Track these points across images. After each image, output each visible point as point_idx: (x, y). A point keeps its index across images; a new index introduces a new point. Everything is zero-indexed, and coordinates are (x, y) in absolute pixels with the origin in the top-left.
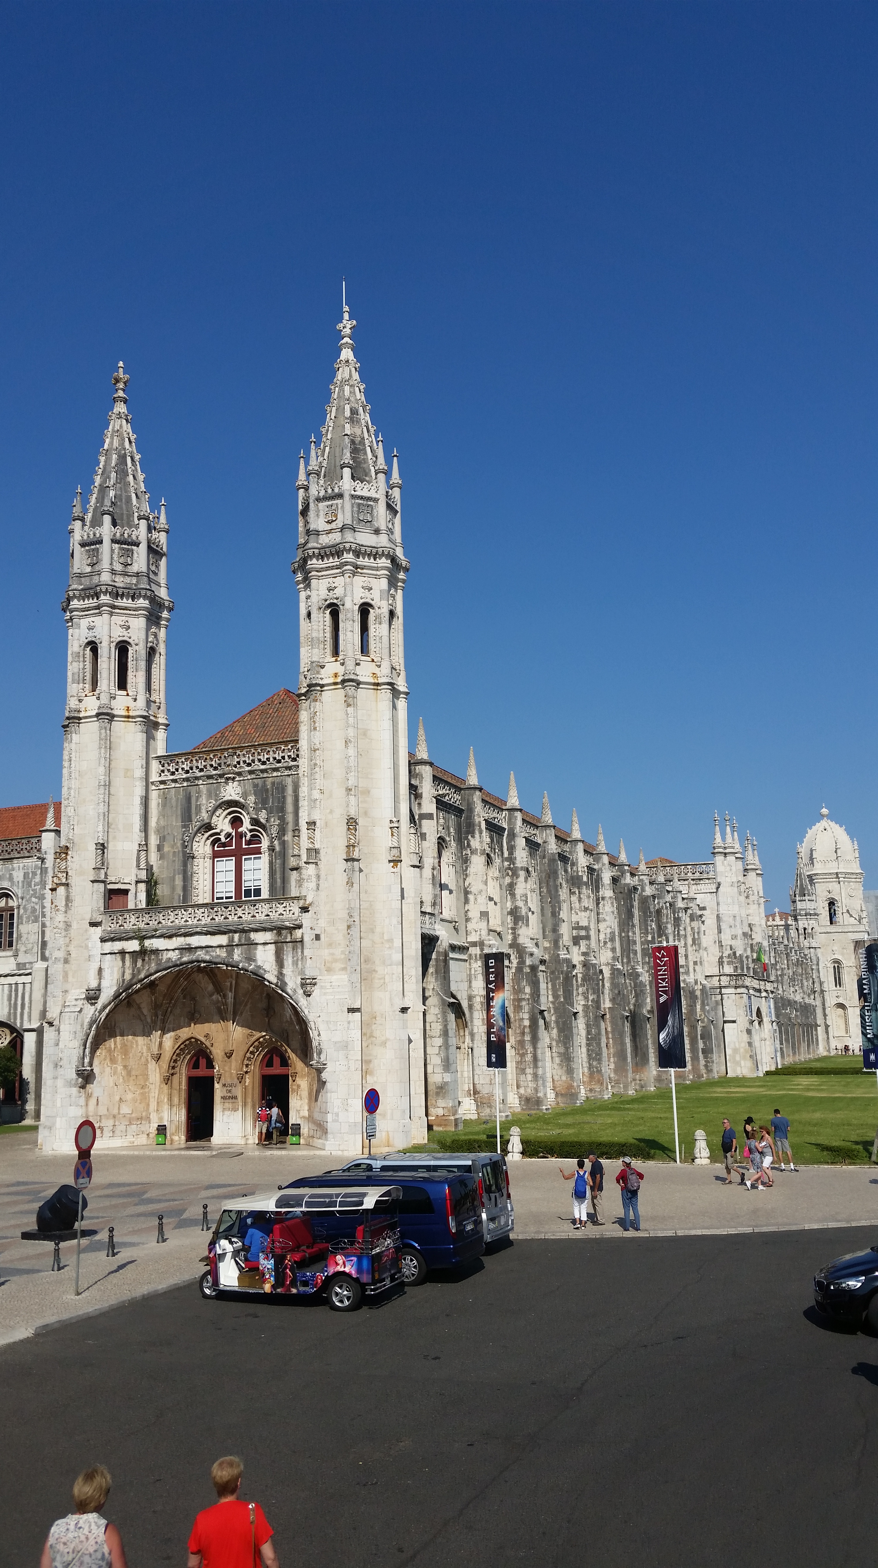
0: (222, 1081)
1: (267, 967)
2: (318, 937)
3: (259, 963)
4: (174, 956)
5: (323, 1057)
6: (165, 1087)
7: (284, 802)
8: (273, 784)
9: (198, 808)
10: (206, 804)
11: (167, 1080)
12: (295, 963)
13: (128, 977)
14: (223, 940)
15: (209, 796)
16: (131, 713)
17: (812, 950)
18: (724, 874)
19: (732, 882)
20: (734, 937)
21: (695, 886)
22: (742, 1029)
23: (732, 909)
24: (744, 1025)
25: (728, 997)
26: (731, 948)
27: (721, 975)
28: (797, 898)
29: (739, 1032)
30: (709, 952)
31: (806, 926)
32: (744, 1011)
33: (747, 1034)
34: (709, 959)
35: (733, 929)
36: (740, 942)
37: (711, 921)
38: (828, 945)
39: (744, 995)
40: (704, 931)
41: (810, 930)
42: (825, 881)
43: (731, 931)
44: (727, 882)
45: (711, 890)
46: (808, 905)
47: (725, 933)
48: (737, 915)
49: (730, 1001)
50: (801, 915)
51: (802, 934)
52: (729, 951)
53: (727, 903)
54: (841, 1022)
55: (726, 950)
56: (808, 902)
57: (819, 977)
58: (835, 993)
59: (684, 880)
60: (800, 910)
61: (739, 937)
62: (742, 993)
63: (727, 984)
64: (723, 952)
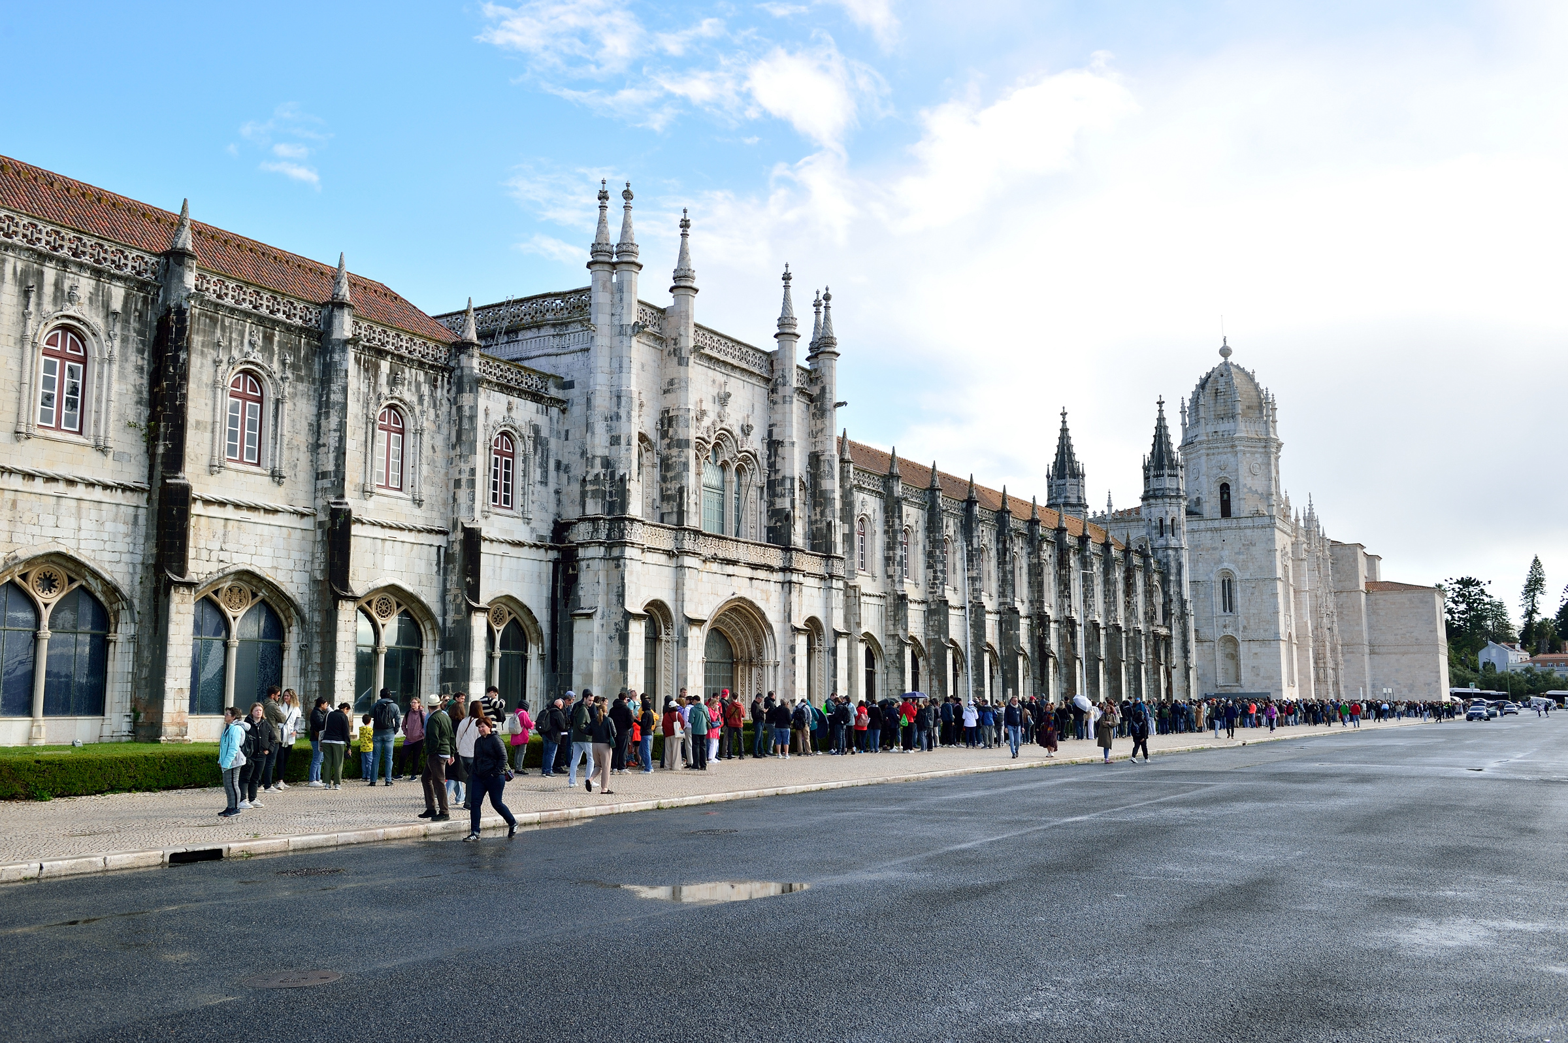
17: (1170, 552)
18: (608, 309)
19: (622, 326)
20: (615, 441)
21: (557, 339)
22: (613, 633)
23: (616, 383)
24: (616, 624)
25: (588, 566)
26: (607, 463)
27: (580, 520)
28: (1152, 473)
29: (605, 638)
30: (571, 474)
31: (1163, 515)
32: (619, 596)
33: (620, 643)
34: (570, 488)
35: (614, 423)
36: (623, 452)
37: (577, 411)
38: (1215, 549)
39: (622, 561)
40: (567, 431)
41: (1169, 522)
42: (1216, 451)
43: (610, 429)
44: (612, 325)
45: (585, 346)
46: (1168, 483)
47: (593, 433)
48: (623, 394)
49: (591, 573)
50: (1155, 497)
51: (1156, 528)
52: (598, 469)
53: (607, 369)
54: (1230, 664)
55: (592, 467)
56: (1167, 479)
57: (1180, 594)
58: (1221, 622)
59: (539, 327)
60: (1155, 490)
61: (623, 441)
62: (618, 559)
63: (587, 538)
64: (587, 472)
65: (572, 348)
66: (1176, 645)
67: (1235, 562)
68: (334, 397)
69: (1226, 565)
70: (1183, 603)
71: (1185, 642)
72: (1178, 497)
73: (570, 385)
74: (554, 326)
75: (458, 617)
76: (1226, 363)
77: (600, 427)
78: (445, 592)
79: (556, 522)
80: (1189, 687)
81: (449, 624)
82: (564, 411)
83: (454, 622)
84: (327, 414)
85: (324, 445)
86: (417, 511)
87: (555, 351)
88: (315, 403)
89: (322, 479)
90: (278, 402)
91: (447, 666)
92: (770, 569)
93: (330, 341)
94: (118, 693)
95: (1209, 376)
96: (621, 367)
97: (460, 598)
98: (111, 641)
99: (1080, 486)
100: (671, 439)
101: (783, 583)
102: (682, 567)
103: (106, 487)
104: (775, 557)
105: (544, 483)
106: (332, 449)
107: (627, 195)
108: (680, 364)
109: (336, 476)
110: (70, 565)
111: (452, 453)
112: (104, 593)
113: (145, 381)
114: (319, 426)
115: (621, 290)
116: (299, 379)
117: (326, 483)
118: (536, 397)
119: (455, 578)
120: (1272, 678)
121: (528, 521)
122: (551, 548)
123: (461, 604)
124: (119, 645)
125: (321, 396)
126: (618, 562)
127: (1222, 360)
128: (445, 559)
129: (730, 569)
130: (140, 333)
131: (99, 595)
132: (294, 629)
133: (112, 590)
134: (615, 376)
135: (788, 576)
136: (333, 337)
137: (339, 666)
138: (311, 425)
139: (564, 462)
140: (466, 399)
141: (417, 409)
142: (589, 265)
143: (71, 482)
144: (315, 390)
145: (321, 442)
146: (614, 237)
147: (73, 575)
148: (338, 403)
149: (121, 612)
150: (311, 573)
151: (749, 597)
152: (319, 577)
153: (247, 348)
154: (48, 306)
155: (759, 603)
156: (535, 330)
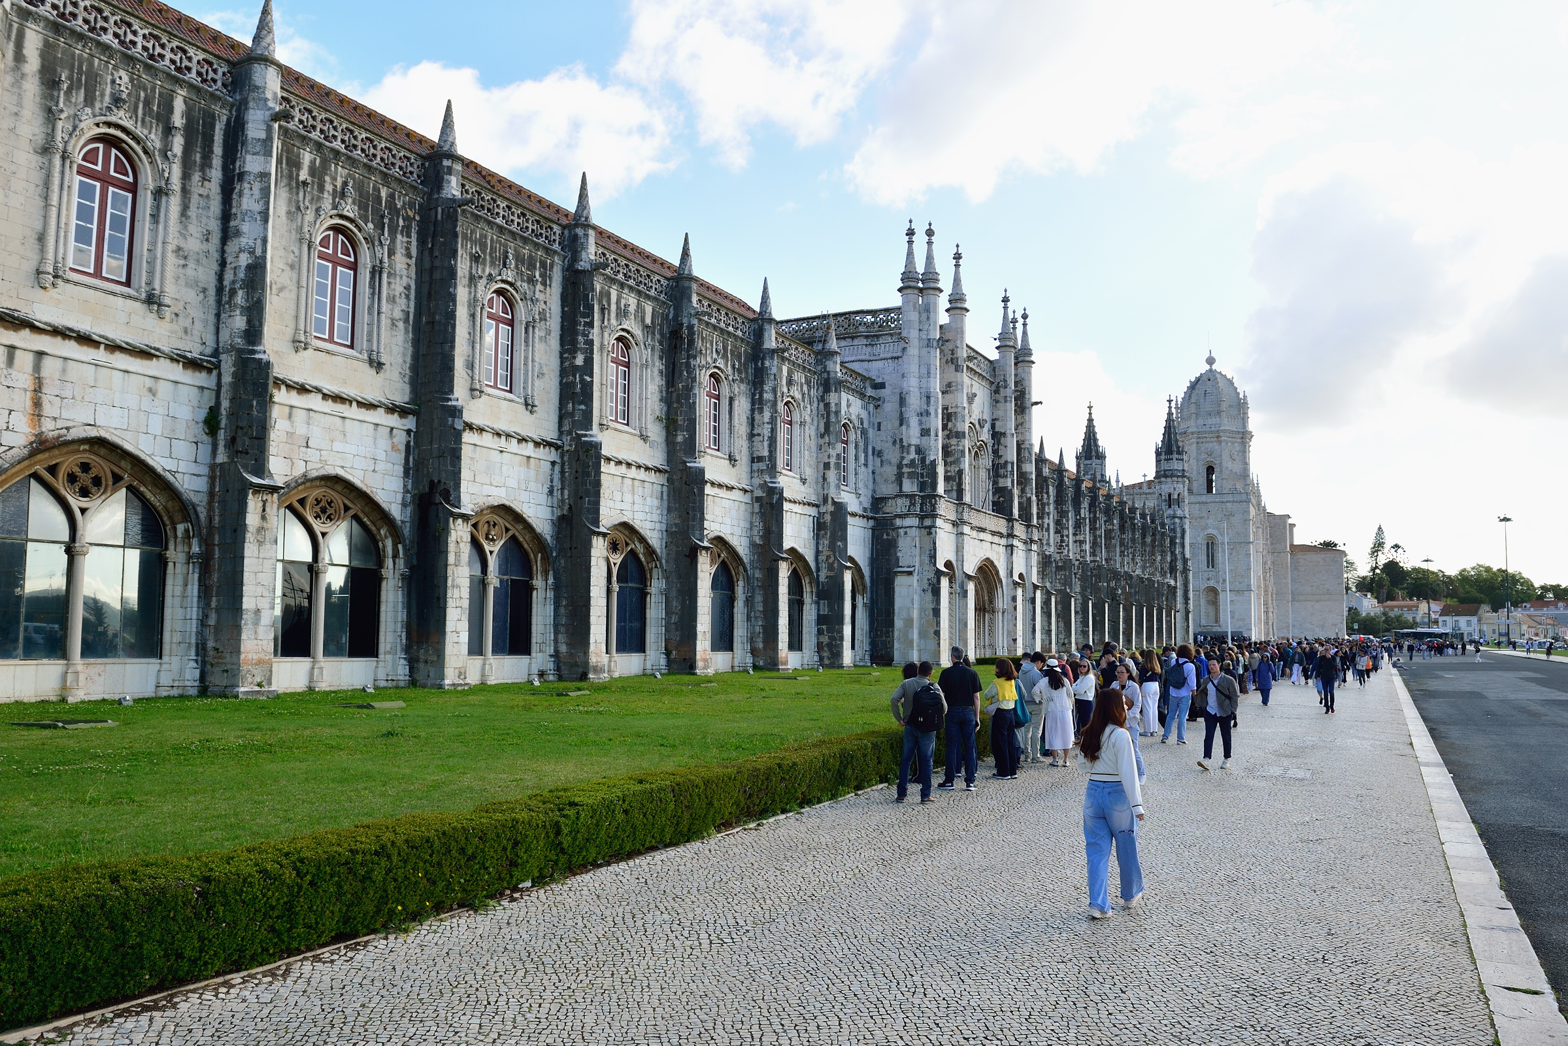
17: (1177, 520)
18: (917, 326)
19: (929, 340)
20: (925, 432)
21: (869, 349)
22: (926, 587)
23: (925, 386)
24: (929, 580)
25: (906, 533)
26: (919, 450)
27: (897, 496)
28: (1163, 457)
29: (919, 591)
30: (884, 458)
31: (1171, 491)
32: (931, 557)
33: (933, 595)
34: (883, 470)
35: (924, 419)
36: (932, 442)
37: (890, 407)
38: (1202, 518)
39: (933, 530)
40: (879, 424)
41: (1176, 497)
42: (1204, 440)
43: (921, 423)
44: (920, 339)
45: (895, 355)
46: (1176, 465)
47: (908, 426)
48: (932, 395)
49: (908, 539)
50: (1166, 476)
51: (1165, 501)
52: (913, 455)
53: (917, 375)
54: (1211, 609)
55: (908, 453)
56: (1176, 462)
57: (1183, 553)
58: (1206, 575)
59: (853, 338)
60: (1165, 471)
61: (932, 433)
62: (930, 527)
63: (905, 511)
64: (902, 458)
65: (882, 356)
66: (1179, 593)
67: (1217, 528)
68: (768, 396)
69: (1210, 531)
70: (1185, 561)
71: (1186, 592)
72: (1183, 476)
73: (882, 386)
74: (867, 337)
75: (832, 574)
76: (1211, 370)
77: (914, 422)
78: (818, 553)
79: (873, 497)
80: (1188, 626)
81: (822, 578)
82: (877, 407)
83: (827, 577)
84: (761, 411)
85: (759, 435)
86: (802, 488)
87: (867, 357)
88: (749, 400)
89: (758, 462)
90: (731, 400)
91: (821, 613)
92: (1001, 535)
93: (761, 350)
94: (654, 634)
95: (1198, 380)
96: (929, 373)
97: (833, 558)
98: (648, 593)
99: (1103, 465)
100: (950, 430)
101: (1007, 546)
102: (962, 534)
103: (647, 469)
104: (1001, 525)
105: (866, 465)
106: (766, 438)
107: (930, 233)
108: (957, 370)
109: (769, 460)
110: (627, 533)
111: (821, 441)
112: (644, 554)
113: (664, 383)
114: (753, 419)
115: (928, 310)
116: (742, 381)
117: (762, 466)
118: (862, 395)
119: (826, 542)
120: (1244, 620)
121: (858, 495)
122: (872, 518)
123: (833, 563)
124: (653, 596)
125: (753, 395)
126: (930, 530)
127: (1208, 367)
128: (819, 527)
129: (982, 535)
130: (661, 343)
131: (641, 556)
132: (741, 583)
133: (650, 551)
134: (924, 380)
135: (1010, 541)
136: (765, 346)
137: (781, 614)
138: (748, 418)
139: (878, 448)
140: (833, 398)
141: (802, 404)
142: (900, 290)
143: (629, 465)
144: (750, 390)
145: (755, 432)
146: (920, 268)
147: (628, 540)
148: (770, 401)
149: (655, 570)
150: (751, 537)
151: (991, 558)
152: (758, 541)
153: (715, 356)
154: (614, 322)
155: (996, 563)
156: (849, 340)
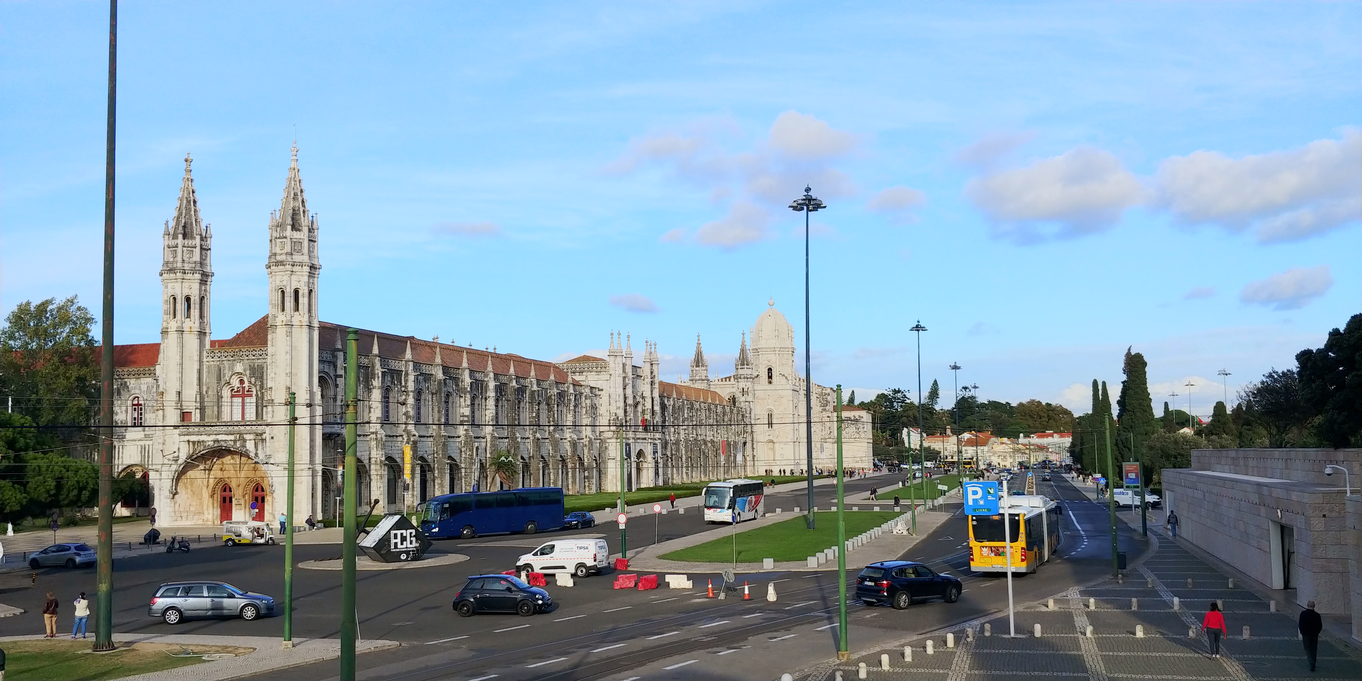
0: (235, 497)
1: (251, 450)
2: (272, 438)
3: (248, 448)
4: (211, 443)
5: (273, 488)
6: (211, 499)
7: (263, 375)
8: (258, 365)
9: (224, 375)
10: (228, 374)
11: (212, 496)
12: (263, 449)
13: (191, 452)
14: (232, 437)
15: (229, 370)
16: (192, 330)
17: (747, 403)
18: (615, 369)
19: (619, 374)
20: (618, 408)
23: (618, 391)
27: (608, 431)
28: (739, 367)
31: (744, 386)
35: (618, 403)
36: (621, 411)
37: (605, 398)
40: (601, 404)
41: (746, 390)
42: (766, 353)
44: (616, 374)
45: (607, 379)
47: (612, 406)
48: (621, 394)
49: (613, 447)
50: (741, 378)
51: (741, 392)
52: (614, 416)
53: (615, 387)
54: (771, 453)
56: (746, 370)
57: (750, 422)
58: (767, 434)
59: (591, 372)
60: (740, 375)
61: (621, 408)
63: (611, 436)
64: (610, 417)
66: (749, 445)
67: (774, 405)
69: (770, 407)
70: (752, 426)
71: (753, 444)
72: (750, 378)
73: (602, 390)
74: (596, 372)
75: (589, 462)
77: (614, 404)
82: (600, 398)
91: (586, 475)
92: (646, 439)
96: (619, 386)
101: (648, 443)
104: (646, 435)
107: (619, 334)
119: (587, 451)
120: (789, 459)
122: (599, 439)
129: (639, 441)
151: (642, 449)
